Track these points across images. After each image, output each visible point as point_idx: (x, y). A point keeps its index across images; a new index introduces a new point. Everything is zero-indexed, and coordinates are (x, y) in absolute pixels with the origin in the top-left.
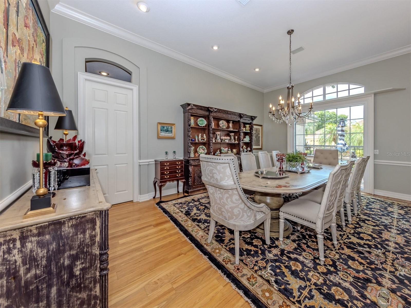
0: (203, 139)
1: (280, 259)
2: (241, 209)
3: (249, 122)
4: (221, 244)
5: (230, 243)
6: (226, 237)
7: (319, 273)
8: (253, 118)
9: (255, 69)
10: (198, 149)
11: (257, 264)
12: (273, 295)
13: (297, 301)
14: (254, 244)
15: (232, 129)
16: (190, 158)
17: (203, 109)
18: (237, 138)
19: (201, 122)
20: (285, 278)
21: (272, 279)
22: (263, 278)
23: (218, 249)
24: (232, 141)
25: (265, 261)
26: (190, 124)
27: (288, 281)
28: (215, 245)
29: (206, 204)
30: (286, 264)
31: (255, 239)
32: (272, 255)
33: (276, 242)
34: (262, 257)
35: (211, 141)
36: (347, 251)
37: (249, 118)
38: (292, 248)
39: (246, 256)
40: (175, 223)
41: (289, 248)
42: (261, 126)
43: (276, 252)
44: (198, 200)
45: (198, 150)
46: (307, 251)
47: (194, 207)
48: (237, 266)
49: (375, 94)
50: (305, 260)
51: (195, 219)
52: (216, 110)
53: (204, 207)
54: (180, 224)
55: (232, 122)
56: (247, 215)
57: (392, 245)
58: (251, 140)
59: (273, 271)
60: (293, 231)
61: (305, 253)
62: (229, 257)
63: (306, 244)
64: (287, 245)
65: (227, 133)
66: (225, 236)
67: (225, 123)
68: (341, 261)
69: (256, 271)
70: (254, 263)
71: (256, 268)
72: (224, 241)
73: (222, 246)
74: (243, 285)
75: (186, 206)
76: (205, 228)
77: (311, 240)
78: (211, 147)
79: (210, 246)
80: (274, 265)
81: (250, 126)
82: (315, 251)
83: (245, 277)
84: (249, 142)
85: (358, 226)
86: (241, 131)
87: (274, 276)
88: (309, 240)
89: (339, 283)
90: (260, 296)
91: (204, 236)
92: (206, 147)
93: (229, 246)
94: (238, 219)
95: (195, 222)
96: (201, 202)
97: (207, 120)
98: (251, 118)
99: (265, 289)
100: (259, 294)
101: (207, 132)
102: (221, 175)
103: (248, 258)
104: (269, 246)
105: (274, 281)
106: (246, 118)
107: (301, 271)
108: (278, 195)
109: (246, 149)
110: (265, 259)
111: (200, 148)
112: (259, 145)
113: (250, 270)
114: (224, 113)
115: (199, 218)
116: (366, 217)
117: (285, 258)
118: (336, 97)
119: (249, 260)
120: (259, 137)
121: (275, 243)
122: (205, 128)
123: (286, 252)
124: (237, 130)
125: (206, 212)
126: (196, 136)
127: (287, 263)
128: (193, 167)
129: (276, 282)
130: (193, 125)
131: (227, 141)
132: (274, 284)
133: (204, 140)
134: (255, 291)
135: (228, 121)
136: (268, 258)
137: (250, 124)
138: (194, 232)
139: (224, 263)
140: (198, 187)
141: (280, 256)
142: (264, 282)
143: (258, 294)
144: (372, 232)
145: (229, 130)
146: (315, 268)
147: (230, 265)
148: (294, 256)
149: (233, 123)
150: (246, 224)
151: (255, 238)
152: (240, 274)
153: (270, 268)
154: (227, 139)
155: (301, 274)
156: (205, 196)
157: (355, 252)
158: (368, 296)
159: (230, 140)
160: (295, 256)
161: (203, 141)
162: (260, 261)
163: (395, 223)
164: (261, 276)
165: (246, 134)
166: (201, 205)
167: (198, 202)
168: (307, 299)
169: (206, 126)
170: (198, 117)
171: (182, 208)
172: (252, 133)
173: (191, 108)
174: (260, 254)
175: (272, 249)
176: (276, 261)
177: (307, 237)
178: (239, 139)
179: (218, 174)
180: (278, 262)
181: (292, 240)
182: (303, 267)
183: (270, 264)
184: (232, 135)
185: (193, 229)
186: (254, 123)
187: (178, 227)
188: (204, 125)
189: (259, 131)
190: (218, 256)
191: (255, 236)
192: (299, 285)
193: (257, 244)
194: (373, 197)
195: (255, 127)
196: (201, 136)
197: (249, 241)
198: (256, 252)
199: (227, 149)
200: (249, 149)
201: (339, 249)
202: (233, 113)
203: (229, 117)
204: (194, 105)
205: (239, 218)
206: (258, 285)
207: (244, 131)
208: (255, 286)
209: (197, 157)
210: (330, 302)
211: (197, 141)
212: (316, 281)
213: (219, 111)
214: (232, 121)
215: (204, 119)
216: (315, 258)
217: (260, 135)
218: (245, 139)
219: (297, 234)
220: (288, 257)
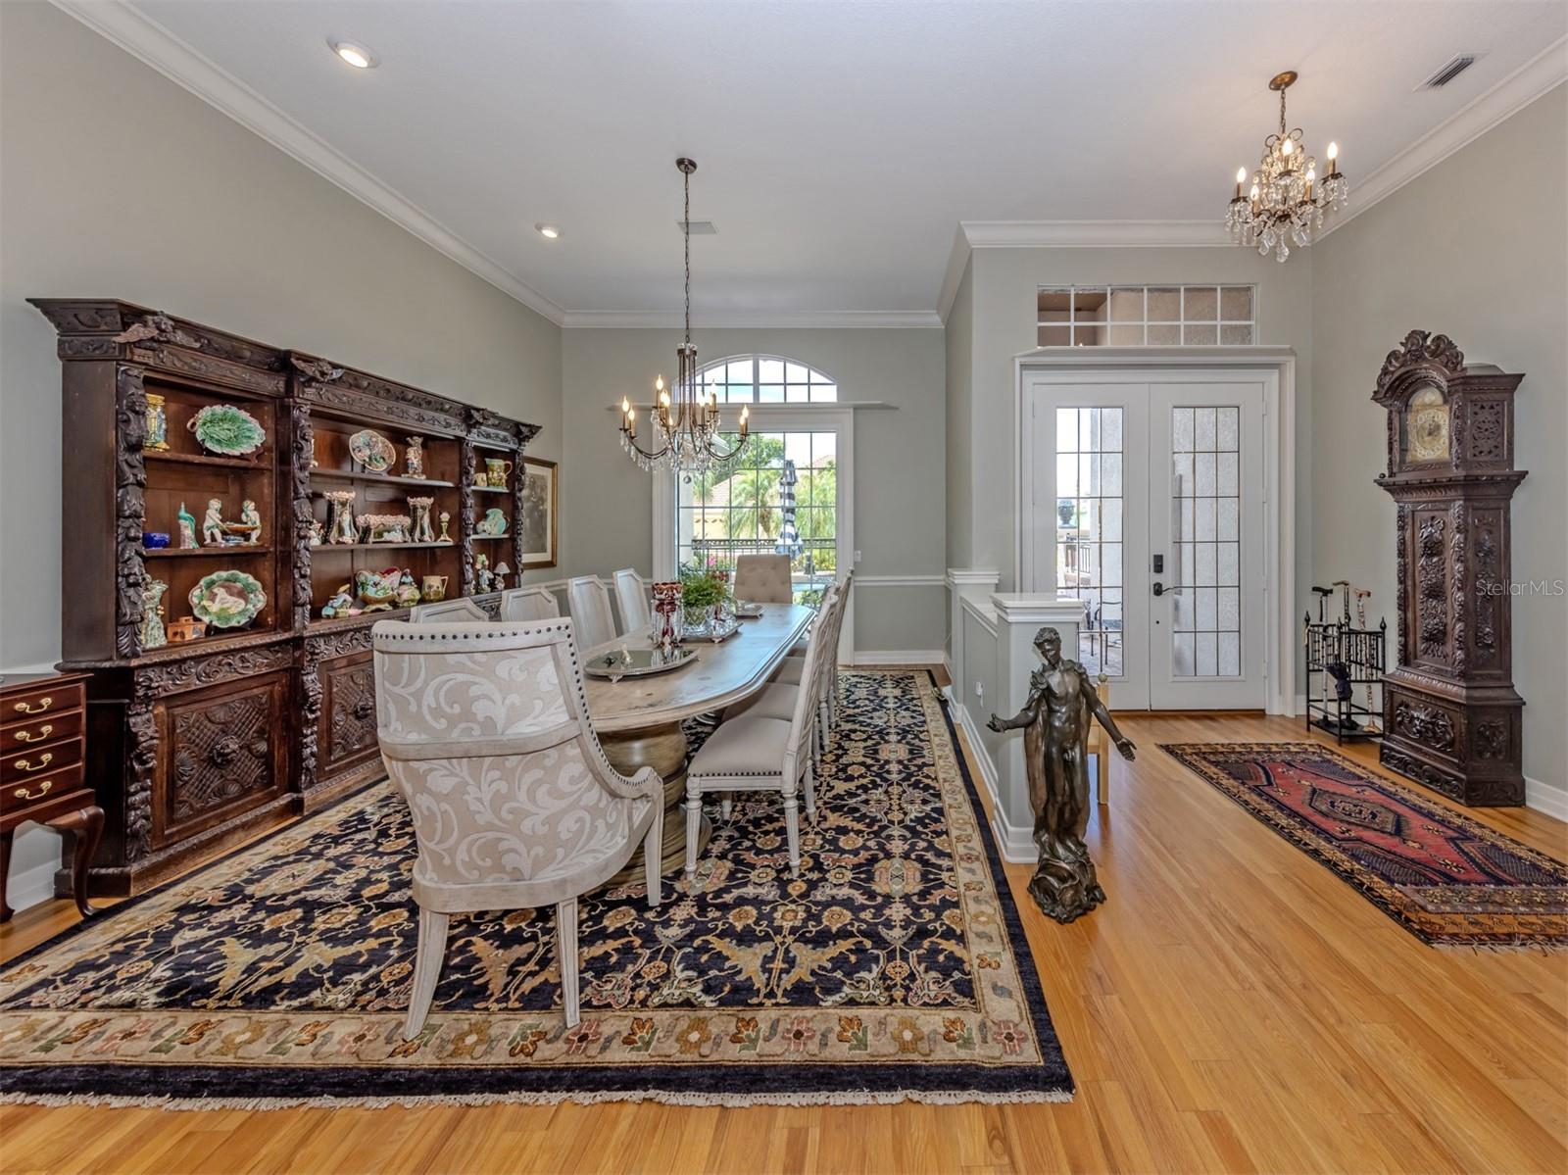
0: (236, 532)
1: (700, 926)
2: (585, 808)
3: (505, 447)
4: (476, 1006)
5: (516, 982)
6: (491, 971)
7: (793, 902)
8: (522, 432)
9: (539, 228)
10: (196, 592)
11: (639, 981)
12: (709, 1028)
13: (765, 996)
14: (611, 929)
15: (421, 480)
16: (136, 655)
17: (248, 354)
18: (449, 522)
19: (221, 432)
20: (727, 964)
21: (694, 990)
22: (672, 1006)
23: (470, 1032)
24: (422, 533)
25: (660, 957)
26: (141, 439)
27: (736, 966)
28: (448, 1027)
29: (304, 894)
30: (720, 928)
31: (610, 914)
32: (676, 928)
33: (678, 886)
34: (648, 951)
35: (303, 543)
36: (834, 819)
37: (505, 430)
38: (723, 877)
39: (595, 982)
40: (99, 1093)
41: (715, 880)
42: (551, 465)
43: (685, 913)
44: (235, 893)
45: (195, 600)
46: (759, 864)
47: (223, 943)
48: (574, 1034)
49: (856, 408)
50: (760, 890)
51: (264, 990)
52: (336, 374)
53: (299, 913)
54: (157, 1070)
55: (419, 440)
56: (607, 823)
57: (894, 767)
58: (513, 527)
59: (691, 969)
60: (715, 829)
61: (756, 872)
62: (530, 1027)
63: (754, 846)
64: (708, 876)
65: (388, 494)
66: (482, 969)
67: (382, 444)
68: (827, 847)
69: (644, 1003)
70: (631, 984)
71: (641, 994)
72: (487, 989)
73: (486, 1009)
74: (617, 1068)
75: (149, 964)
76: (359, 994)
77: (762, 833)
78: (303, 576)
79: (425, 1045)
80: (690, 949)
81: (506, 465)
82: (776, 856)
83: (616, 1043)
84: (506, 536)
85: (840, 752)
86: (469, 490)
87: (698, 978)
88: (755, 834)
89: (833, 897)
90: (678, 1056)
91: (369, 1029)
92: (256, 578)
93: (518, 993)
94: (574, 854)
95: (274, 1003)
96: (258, 895)
97: (270, 423)
98: (514, 430)
99: (685, 1027)
100: (673, 1051)
101: (267, 486)
102: (514, 698)
103: (606, 981)
104: (659, 909)
105: (703, 991)
106: (491, 431)
107: (756, 923)
108: (670, 728)
109: (492, 567)
110: (659, 951)
111: (210, 585)
112: (544, 550)
113: (624, 1014)
114: (382, 393)
115: (290, 975)
116: (850, 726)
117: (713, 914)
118: (782, 401)
119: (609, 986)
120: (543, 515)
121: (674, 890)
122: (254, 463)
123: (710, 896)
124: (450, 484)
125: (322, 927)
126: (183, 513)
127: (720, 924)
128: (161, 709)
129: (708, 990)
130: (164, 446)
131: (396, 537)
132: (704, 998)
133: (247, 537)
134: (659, 1056)
135: (399, 438)
136: (665, 944)
137: (511, 455)
138: (295, 1049)
139: (521, 1059)
140: (205, 821)
141: (699, 916)
142: (677, 1012)
143: (669, 1056)
144: (864, 756)
145: (404, 479)
146: (785, 895)
147: (549, 1046)
148: (732, 895)
149: (424, 446)
150: (602, 858)
151: (606, 912)
152: (595, 1045)
153: (681, 966)
154: (395, 530)
155: (758, 929)
156: (276, 858)
157: (846, 813)
158: (878, 890)
159: (412, 531)
160: (736, 893)
161: (240, 540)
162: (647, 969)
163: (892, 723)
164: (664, 1005)
165: (488, 500)
166: (273, 911)
167: (243, 901)
168: (784, 976)
169: (259, 455)
170: (195, 399)
171: (111, 989)
172: (520, 499)
173: (152, 339)
174: (641, 946)
175: (672, 911)
176: (691, 937)
177: (751, 828)
178: (459, 527)
179: (497, 697)
180: (698, 937)
181: (717, 856)
182: (759, 909)
183: (678, 955)
184: (424, 508)
185: (281, 1038)
186: (525, 454)
187: (143, 1094)
188: (247, 449)
189: (543, 488)
190: (486, 1053)
191: (605, 903)
192: (761, 958)
193: (619, 925)
194: (854, 673)
195: (530, 469)
196: (221, 511)
197: (589, 930)
198: (627, 952)
199: (396, 577)
200: (503, 568)
201: (819, 823)
202: (429, 398)
203: (409, 419)
204: (180, 324)
205: (577, 848)
206: (662, 1035)
207: (482, 486)
208: (654, 1043)
209: (190, 644)
210: (825, 947)
211: (189, 544)
212: (791, 924)
213: (354, 379)
214: (420, 435)
215: (244, 415)
216: (779, 872)
217: (548, 506)
218: (482, 526)
219: (725, 833)
220: (718, 907)
